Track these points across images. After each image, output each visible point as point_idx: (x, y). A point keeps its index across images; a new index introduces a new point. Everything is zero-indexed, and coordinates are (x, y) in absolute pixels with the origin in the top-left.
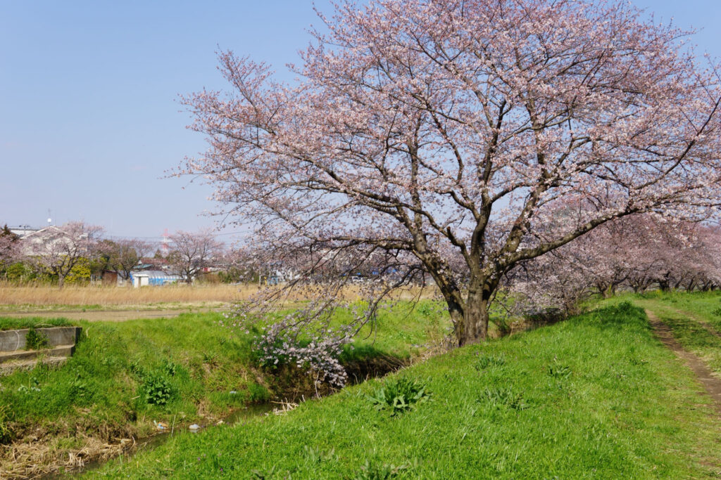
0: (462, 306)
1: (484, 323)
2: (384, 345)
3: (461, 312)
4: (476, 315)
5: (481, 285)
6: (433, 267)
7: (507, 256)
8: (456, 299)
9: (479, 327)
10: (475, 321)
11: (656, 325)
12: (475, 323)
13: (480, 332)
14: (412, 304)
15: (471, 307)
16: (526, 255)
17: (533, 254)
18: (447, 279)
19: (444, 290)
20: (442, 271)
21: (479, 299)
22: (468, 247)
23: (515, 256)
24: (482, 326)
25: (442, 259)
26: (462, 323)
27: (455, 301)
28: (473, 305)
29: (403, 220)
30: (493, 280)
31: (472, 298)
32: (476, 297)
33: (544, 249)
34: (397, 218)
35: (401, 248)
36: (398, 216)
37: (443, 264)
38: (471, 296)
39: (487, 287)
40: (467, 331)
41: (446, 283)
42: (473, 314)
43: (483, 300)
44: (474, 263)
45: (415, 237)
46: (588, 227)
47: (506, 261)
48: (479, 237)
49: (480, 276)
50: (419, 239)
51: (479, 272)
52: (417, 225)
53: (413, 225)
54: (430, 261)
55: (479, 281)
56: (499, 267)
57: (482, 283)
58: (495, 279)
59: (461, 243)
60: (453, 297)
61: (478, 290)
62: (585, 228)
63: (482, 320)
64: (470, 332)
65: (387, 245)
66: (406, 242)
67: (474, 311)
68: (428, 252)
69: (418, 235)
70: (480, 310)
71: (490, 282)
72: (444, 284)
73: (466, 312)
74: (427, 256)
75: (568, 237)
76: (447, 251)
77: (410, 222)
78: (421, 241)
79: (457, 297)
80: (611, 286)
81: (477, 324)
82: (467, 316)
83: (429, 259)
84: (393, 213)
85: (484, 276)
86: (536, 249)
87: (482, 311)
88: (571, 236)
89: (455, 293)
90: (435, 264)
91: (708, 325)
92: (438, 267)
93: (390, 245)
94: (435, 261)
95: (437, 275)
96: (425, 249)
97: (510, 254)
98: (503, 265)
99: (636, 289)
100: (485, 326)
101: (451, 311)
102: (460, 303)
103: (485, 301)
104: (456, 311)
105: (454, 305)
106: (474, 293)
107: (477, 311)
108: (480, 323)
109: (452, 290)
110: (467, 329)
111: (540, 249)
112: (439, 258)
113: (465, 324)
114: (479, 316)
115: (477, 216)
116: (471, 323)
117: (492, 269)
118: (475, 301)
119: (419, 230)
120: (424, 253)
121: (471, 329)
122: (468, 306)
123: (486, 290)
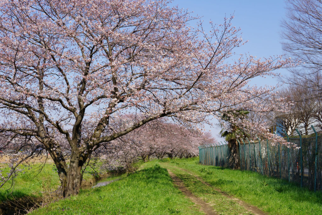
0: (66, 170)
1: (79, 180)
2: (28, 190)
3: (65, 174)
4: (74, 175)
5: (77, 157)
6: (50, 147)
7: (94, 140)
8: (62, 166)
9: (75, 183)
10: (74, 179)
13: (76, 186)
14: (41, 168)
15: (71, 171)
16: (105, 139)
17: (109, 139)
18: (58, 154)
19: (56, 160)
20: (54, 149)
21: (77, 166)
22: (71, 135)
23: (98, 140)
25: (56, 142)
26: (65, 181)
27: (62, 167)
29: (32, 118)
30: (86, 154)
31: (72, 165)
32: (74, 165)
33: (115, 136)
34: (29, 116)
35: (32, 135)
36: (29, 115)
37: (56, 145)
39: (81, 159)
40: (69, 186)
41: (56, 156)
42: (73, 175)
43: (79, 166)
44: (73, 144)
45: (38, 128)
46: (141, 123)
47: (93, 143)
48: (77, 128)
49: (77, 152)
50: (41, 129)
51: (77, 149)
52: (40, 121)
53: (38, 121)
54: (47, 143)
55: (77, 155)
56: (89, 147)
57: (78, 156)
58: (87, 154)
59: (66, 132)
60: (60, 165)
61: (76, 160)
62: (139, 124)
63: (78, 178)
64: (70, 186)
65: (23, 133)
66: (33, 131)
67: (73, 173)
68: (46, 137)
69: (41, 127)
70: (77, 173)
71: (84, 156)
72: (55, 157)
73: (68, 174)
74: (46, 140)
75: (129, 130)
76: (59, 138)
77: (36, 119)
78: (42, 130)
79: (63, 165)
80: (148, 156)
81: (74, 181)
82: (69, 176)
83: (47, 142)
84: (26, 114)
85: (80, 152)
86: (111, 136)
87: (78, 173)
88: (131, 129)
89: (62, 162)
90: (50, 145)
91: (199, 178)
92: (52, 146)
93: (27, 134)
94: (50, 143)
95: (51, 151)
96: (45, 135)
97: (95, 139)
98: (91, 145)
99: (158, 157)
100: (79, 182)
101: (59, 173)
102: (65, 168)
103: (80, 167)
104: (62, 173)
105: (61, 169)
106: (73, 162)
107: (75, 173)
108: (76, 180)
109: (60, 160)
110: (68, 184)
111: (113, 137)
112: (54, 141)
113: (68, 181)
114: (76, 176)
115: (77, 116)
116: (71, 181)
117: (85, 147)
118: (74, 167)
119: (41, 124)
120: (44, 138)
121: (71, 184)
122: (69, 170)
123: (81, 161)
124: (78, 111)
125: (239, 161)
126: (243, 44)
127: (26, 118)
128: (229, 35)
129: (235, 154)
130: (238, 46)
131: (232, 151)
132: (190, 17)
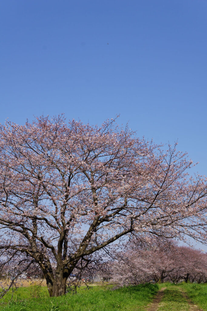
0: (53, 281)
1: (63, 290)
3: (52, 284)
5: (62, 269)
6: (39, 260)
9: (60, 292)
10: (59, 289)
11: (160, 293)
12: (58, 290)
13: (61, 294)
15: (57, 281)
16: (85, 253)
17: (88, 253)
18: (46, 266)
20: (43, 262)
21: (61, 277)
24: (62, 291)
27: (49, 278)
28: (58, 280)
29: (27, 236)
30: (71, 267)
31: (57, 276)
32: (59, 276)
36: (24, 234)
38: (57, 275)
39: (66, 271)
42: (58, 285)
43: (63, 278)
45: (31, 244)
46: (115, 238)
47: (75, 256)
49: (61, 264)
50: (34, 245)
51: (61, 262)
52: (33, 238)
53: (31, 238)
54: (38, 257)
55: (61, 267)
59: (51, 247)
60: (48, 276)
61: (60, 272)
62: (113, 239)
63: (63, 288)
67: (58, 283)
68: (37, 252)
69: (33, 243)
70: (62, 283)
71: (69, 268)
72: (43, 269)
73: (54, 284)
75: (104, 244)
77: (29, 237)
78: (34, 246)
80: (160, 279)
81: (59, 290)
82: (54, 286)
84: (21, 232)
85: (64, 264)
86: (90, 250)
87: (63, 283)
88: (106, 243)
89: (49, 274)
92: (42, 260)
96: (36, 250)
98: (73, 258)
100: (64, 292)
101: (47, 283)
102: (52, 279)
103: (65, 278)
104: (50, 284)
105: (49, 280)
106: (59, 273)
107: (60, 283)
108: (61, 290)
110: (54, 293)
111: (92, 250)
112: (45, 256)
113: (53, 290)
114: (61, 286)
115: (60, 233)
116: (56, 290)
117: (68, 260)
118: (59, 278)
119: (33, 241)
120: (35, 252)
121: (56, 293)
122: (55, 280)
123: (66, 273)
126: (194, 165)
130: (190, 168)
132: (155, 145)
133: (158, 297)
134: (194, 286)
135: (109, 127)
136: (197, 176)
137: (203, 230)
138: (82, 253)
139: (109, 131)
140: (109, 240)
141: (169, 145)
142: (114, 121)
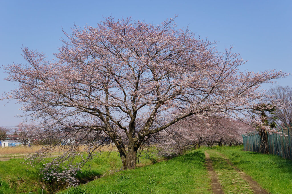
0: (125, 154)
1: (135, 161)
2: (101, 171)
3: (125, 156)
4: (131, 157)
5: (133, 145)
6: (114, 138)
7: (144, 133)
8: (123, 151)
9: (132, 163)
10: (131, 160)
11: (207, 160)
13: (133, 164)
14: (109, 153)
15: (129, 154)
16: (151, 132)
17: (154, 132)
18: (120, 143)
19: (119, 147)
20: (117, 139)
22: (128, 130)
23: (147, 133)
24: (134, 162)
25: (118, 134)
26: (125, 161)
27: (123, 152)
28: (130, 153)
29: (102, 118)
30: (139, 143)
31: (129, 150)
32: (131, 150)
33: (159, 130)
34: (99, 117)
35: (102, 130)
37: (118, 136)
39: (136, 146)
40: (128, 164)
41: (119, 144)
42: (130, 157)
43: (134, 151)
44: (130, 136)
45: (106, 125)
47: (143, 135)
48: (132, 125)
49: (132, 141)
50: (108, 126)
51: (132, 139)
52: (107, 120)
53: (105, 120)
54: (112, 135)
55: (132, 143)
56: (141, 138)
57: (134, 144)
58: (140, 143)
59: (124, 128)
60: (122, 150)
61: (132, 147)
62: (175, 121)
63: (134, 159)
64: (129, 165)
65: (96, 129)
66: (103, 127)
67: (130, 156)
68: (112, 131)
69: (108, 124)
71: (138, 144)
72: (118, 145)
73: (127, 156)
74: (111, 133)
76: (120, 132)
77: (104, 119)
78: (109, 127)
79: (123, 150)
80: (198, 144)
82: (127, 158)
83: (112, 134)
84: (97, 115)
85: (134, 141)
86: (155, 130)
87: (134, 156)
88: (169, 124)
89: (122, 149)
90: (114, 137)
92: (116, 137)
93: (99, 129)
94: (114, 135)
95: (115, 141)
96: (110, 130)
97: (145, 132)
99: (209, 145)
100: (135, 162)
101: (121, 156)
102: (125, 153)
103: (135, 152)
104: (123, 156)
105: (122, 153)
106: (130, 148)
107: (132, 156)
108: (133, 161)
109: (121, 147)
111: (157, 130)
112: (117, 134)
113: (127, 161)
115: (131, 116)
116: (129, 161)
117: (138, 138)
118: (131, 152)
119: (108, 122)
120: (110, 132)
122: (128, 154)
123: (136, 147)
124: (132, 113)
125: (268, 147)
126: (244, 63)
127: (97, 119)
128: (231, 58)
129: (264, 141)
130: (241, 65)
131: (262, 138)
132: (210, 43)
133: (208, 164)
134: (234, 154)
135: (168, 26)
136: (247, 73)
137: (247, 112)
138: (149, 132)
139: (168, 29)
140: (172, 122)
141: (226, 49)
142: (172, 20)
